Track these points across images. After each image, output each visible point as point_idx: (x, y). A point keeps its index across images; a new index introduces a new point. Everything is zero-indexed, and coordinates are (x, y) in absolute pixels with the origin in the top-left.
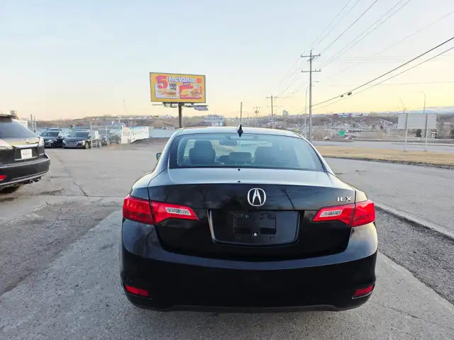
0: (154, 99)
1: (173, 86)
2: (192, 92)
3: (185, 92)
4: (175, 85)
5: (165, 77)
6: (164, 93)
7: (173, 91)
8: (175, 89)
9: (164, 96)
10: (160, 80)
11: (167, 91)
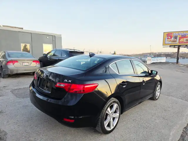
0: (164, 44)
1: (176, 38)
2: (186, 40)
3: (182, 40)
4: (177, 37)
5: (172, 34)
6: (170, 41)
7: (176, 40)
8: (177, 39)
9: (170, 43)
10: (169, 35)
11: (171, 40)
